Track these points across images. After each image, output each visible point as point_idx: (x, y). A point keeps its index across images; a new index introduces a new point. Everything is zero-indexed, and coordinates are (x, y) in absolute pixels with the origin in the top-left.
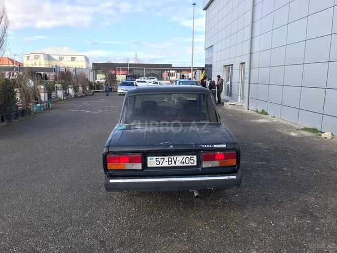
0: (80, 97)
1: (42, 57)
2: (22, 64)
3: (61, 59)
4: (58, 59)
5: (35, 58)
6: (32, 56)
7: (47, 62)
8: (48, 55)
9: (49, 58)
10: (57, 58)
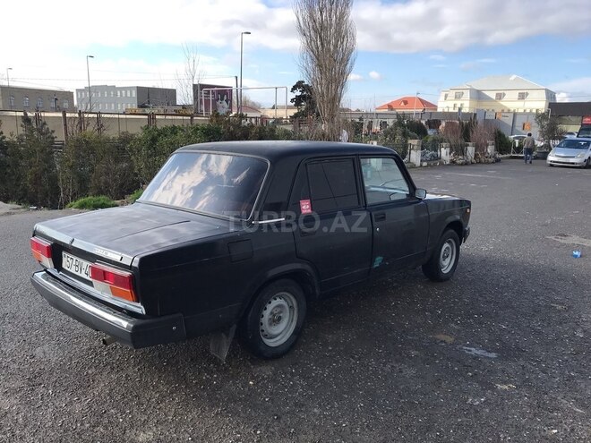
0: (462, 164)
1: (467, 94)
2: (435, 107)
3: (500, 96)
4: (494, 97)
5: (456, 97)
6: (452, 94)
7: (475, 103)
8: (478, 91)
9: (478, 95)
10: (493, 95)
